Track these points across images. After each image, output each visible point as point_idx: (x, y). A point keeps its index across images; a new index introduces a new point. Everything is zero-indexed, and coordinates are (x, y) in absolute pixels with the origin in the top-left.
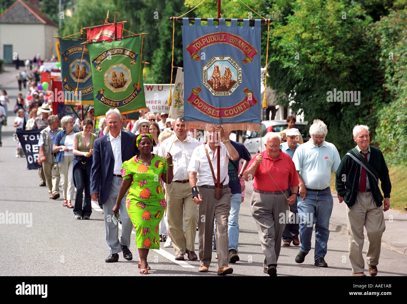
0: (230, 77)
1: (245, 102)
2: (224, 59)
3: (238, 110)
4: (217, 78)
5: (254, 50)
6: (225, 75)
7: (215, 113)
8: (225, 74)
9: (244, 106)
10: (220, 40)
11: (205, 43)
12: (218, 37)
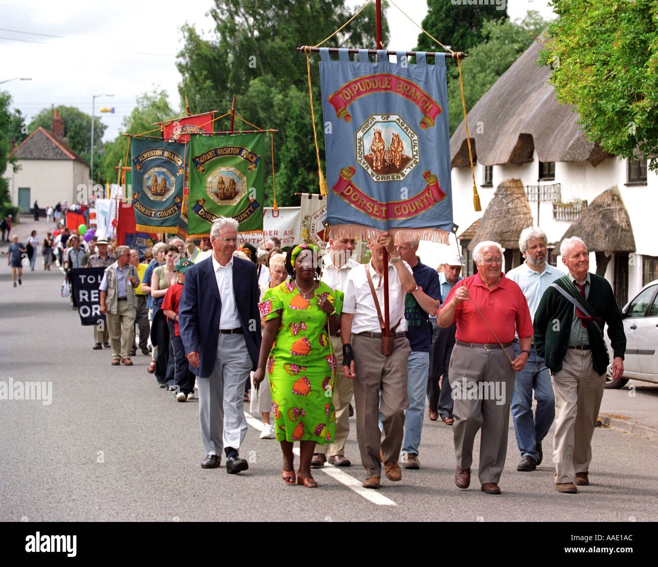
0: (401, 149)
1: (427, 194)
2: (389, 119)
3: (416, 207)
4: (380, 151)
5: (436, 106)
6: (391, 145)
7: (379, 211)
8: (393, 144)
9: (425, 201)
10: (381, 87)
11: (357, 91)
12: (377, 82)
